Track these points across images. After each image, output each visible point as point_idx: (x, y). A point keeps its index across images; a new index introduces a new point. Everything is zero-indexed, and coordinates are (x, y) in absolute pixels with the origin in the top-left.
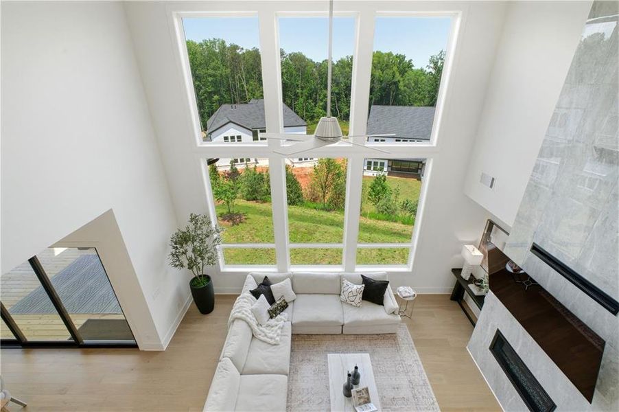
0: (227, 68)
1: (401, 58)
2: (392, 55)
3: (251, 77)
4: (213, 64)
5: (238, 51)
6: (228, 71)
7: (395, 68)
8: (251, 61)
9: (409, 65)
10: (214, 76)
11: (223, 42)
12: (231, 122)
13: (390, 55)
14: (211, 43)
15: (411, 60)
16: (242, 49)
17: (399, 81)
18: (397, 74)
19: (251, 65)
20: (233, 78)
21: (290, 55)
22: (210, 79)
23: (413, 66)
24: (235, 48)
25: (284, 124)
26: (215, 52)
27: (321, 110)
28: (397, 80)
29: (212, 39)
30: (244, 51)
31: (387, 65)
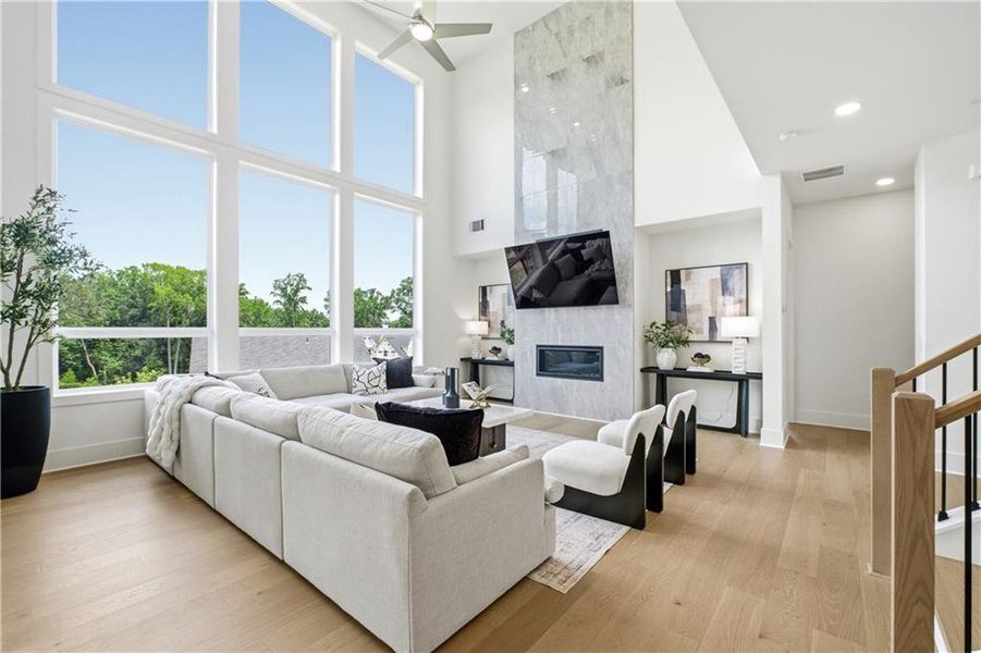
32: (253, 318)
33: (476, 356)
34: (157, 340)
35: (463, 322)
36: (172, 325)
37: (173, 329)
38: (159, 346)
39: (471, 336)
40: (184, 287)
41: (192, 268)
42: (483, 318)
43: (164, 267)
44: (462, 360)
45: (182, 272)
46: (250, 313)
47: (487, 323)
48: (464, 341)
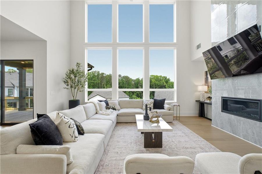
0: (99, 80)
1: (165, 78)
2: (162, 76)
3: (108, 84)
4: (94, 79)
5: (104, 75)
6: (100, 81)
7: (164, 81)
8: (108, 78)
9: (169, 80)
10: (94, 83)
11: (99, 72)
12: (98, 95)
13: (161, 76)
14: (94, 72)
15: (169, 78)
16: (106, 74)
17: (166, 85)
18: (165, 83)
19: (108, 80)
20: (101, 84)
21: (123, 76)
22: (92, 84)
23: (170, 80)
24: (103, 74)
25: (119, 97)
26: (95, 75)
27: (135, 97)
28: (165, 85)
29: (95, 71)
30: (106, 75)
31: (160, 80)
32: (171, 86)
33: (202, 100)
34: (152, 91)
35: (197, 86)
36: (155, 88)
37: (155, 89)
38: (153, 93)
39: (200, 91)
40: (157, 80)
41: (159, 75)
42: (206, 84)
43: (153, 76)
44: (196, 101)
45: (157, 76)
46: (171, 85)
47: (207, 86)
48: (197, 94)
